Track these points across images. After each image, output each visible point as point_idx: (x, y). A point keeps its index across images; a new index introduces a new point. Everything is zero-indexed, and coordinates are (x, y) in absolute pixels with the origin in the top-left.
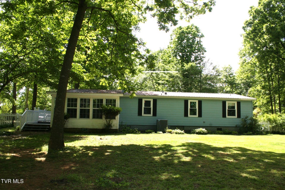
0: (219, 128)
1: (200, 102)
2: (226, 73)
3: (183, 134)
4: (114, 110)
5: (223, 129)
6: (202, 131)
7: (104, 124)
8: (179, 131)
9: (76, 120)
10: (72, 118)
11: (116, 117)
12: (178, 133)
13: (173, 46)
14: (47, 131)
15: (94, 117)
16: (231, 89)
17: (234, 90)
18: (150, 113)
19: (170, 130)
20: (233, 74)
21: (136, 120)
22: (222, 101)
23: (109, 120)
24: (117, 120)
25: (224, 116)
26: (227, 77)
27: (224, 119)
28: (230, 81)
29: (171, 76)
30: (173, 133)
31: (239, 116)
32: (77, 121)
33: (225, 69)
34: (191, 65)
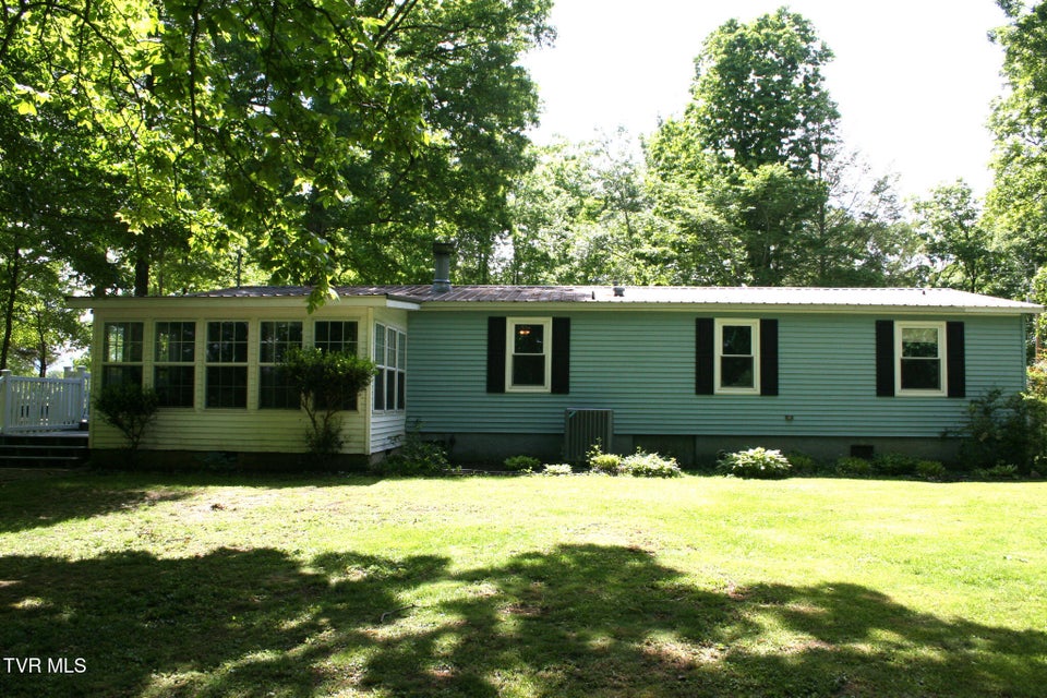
0: (859, 447)
1: (770, 326)
2: (943, 212)
3: (671, 474)
4: (336, 369)
5: (877, 445)
6: (763, 459)
7: (304, 432)
8: (652, 461)
9: (189, 418)
10: (177, 409)
11: (360, 401)
12: (649, 471)
13: (702, 104)
14: (75, 465)
15: (265, 403)
16: (968, 275)
17: (979, 280)
18: (540, 381)
19: (610, 458)
20: (974, 215)
21: (476, 411)
22: (874, 321)
23: (325, 413)
24: (361, 413)
25: (885, 387)
26: (948, 228)
27: (885, 401)
28: (965, 244)
29: (691, 227)
30: (622, 472)
31: (957, 388)
32: (195, 418)
33: (940, 196)
34: (768, 172)
